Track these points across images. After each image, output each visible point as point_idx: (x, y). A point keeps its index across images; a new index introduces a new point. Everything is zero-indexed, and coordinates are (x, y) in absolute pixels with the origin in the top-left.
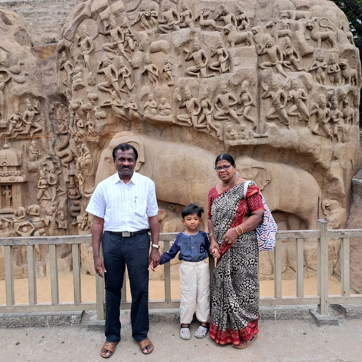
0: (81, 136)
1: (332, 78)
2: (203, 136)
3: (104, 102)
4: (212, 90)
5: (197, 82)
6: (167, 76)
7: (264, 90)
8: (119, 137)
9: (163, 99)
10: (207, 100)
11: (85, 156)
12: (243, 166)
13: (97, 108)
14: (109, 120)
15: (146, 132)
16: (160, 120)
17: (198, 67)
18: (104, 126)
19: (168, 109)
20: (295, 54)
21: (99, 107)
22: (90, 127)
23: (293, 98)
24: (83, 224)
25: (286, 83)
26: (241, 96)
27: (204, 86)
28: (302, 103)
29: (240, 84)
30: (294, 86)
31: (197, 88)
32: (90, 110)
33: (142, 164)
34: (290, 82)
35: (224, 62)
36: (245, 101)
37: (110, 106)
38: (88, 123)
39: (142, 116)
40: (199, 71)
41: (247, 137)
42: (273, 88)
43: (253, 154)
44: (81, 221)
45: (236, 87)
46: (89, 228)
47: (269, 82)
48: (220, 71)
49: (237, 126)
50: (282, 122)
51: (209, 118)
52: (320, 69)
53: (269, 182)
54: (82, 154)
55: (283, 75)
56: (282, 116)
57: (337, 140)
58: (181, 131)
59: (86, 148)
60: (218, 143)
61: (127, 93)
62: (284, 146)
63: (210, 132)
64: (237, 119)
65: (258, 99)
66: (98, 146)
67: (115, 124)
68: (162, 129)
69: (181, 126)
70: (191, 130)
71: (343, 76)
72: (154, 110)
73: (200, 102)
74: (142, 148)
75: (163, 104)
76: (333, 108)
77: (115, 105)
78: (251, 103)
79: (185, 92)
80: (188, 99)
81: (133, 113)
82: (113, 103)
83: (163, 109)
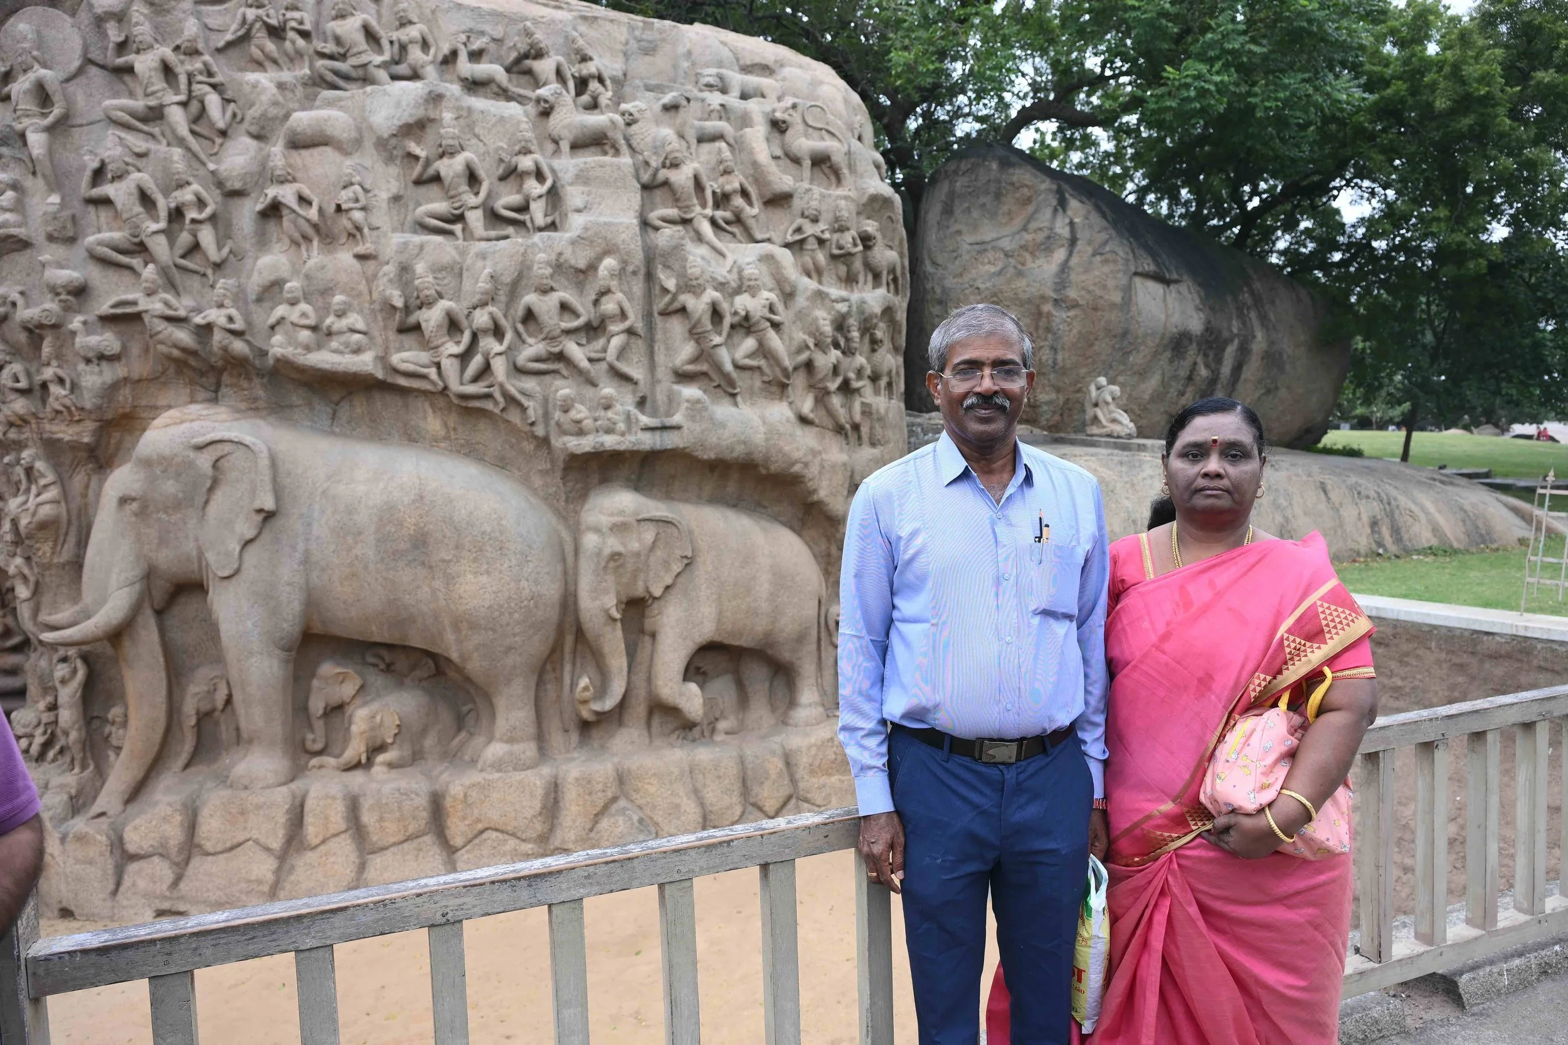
0: (21, 422)
1: (843, 269)
2: (482, 424)
4: (507, 279)
5: (454, 253)
6: (349, 226)
7: (665, 291)
8: (176, 423)
9: (338, 298)
10: (490, 308)
11: (38, 495)
12: (612, 515)
13: (85, 323)
14: (138, 367)
15: (278, 409)
16: (327, 366)
17: (457, 205)
18: (115, 387)
19: (360, 332)
20: (744, 193)
21: (91, 317)
22: (55, 389)
23: (747, 318)
24: (39, 740)
25: (725, 273)
26: (596, 302)
27: (480, 264)
28: (771, 334)
29: (592, 267)
30: (747, 283)
31: (457, 270)
32: (55, 327)
33: (265, 519)
34: (735, 270)
35: (540, 197)
36: (612, 318)
37: (137, 317)
38: (48, 373)
39: (264, 354)
40: (460, 218)
41: (621, 426)
42: (691, 286)
43: (639, 479)
44: (28, 730)
45: (581, 277)
46: (62, 751)
47: (677, 266)
48: (529, 225)
49: (589, 392)
50: (719, 386)
51: (499, 367)
52: (812, 240)
53: (689, 563)
54: (23, 487)
55: (714, 249)
56: (718, 367)
57: (860, 438)
58: (406, 406)
59: (40, 465)
60: (529, 447)
61: (204, 275)
62: (728, 456)
63: (503, 410)
64: (588, 372)
65: (648, 316)
66: (90, 457)
67: (157, 378)
68: (336, 397)
69: (404, 391)
70: (441, 402)
71: (868, 266)
72: (305, 335)
73: (468, 315)
74: (264, 462)
75: (340, 315)
76: (848, 352)
77: (158, 313)
78: (627, 324)
79: (417, 282)
80: (425, 303)
81: (226, 342)
82: (150, 307)
83: (340, 333)
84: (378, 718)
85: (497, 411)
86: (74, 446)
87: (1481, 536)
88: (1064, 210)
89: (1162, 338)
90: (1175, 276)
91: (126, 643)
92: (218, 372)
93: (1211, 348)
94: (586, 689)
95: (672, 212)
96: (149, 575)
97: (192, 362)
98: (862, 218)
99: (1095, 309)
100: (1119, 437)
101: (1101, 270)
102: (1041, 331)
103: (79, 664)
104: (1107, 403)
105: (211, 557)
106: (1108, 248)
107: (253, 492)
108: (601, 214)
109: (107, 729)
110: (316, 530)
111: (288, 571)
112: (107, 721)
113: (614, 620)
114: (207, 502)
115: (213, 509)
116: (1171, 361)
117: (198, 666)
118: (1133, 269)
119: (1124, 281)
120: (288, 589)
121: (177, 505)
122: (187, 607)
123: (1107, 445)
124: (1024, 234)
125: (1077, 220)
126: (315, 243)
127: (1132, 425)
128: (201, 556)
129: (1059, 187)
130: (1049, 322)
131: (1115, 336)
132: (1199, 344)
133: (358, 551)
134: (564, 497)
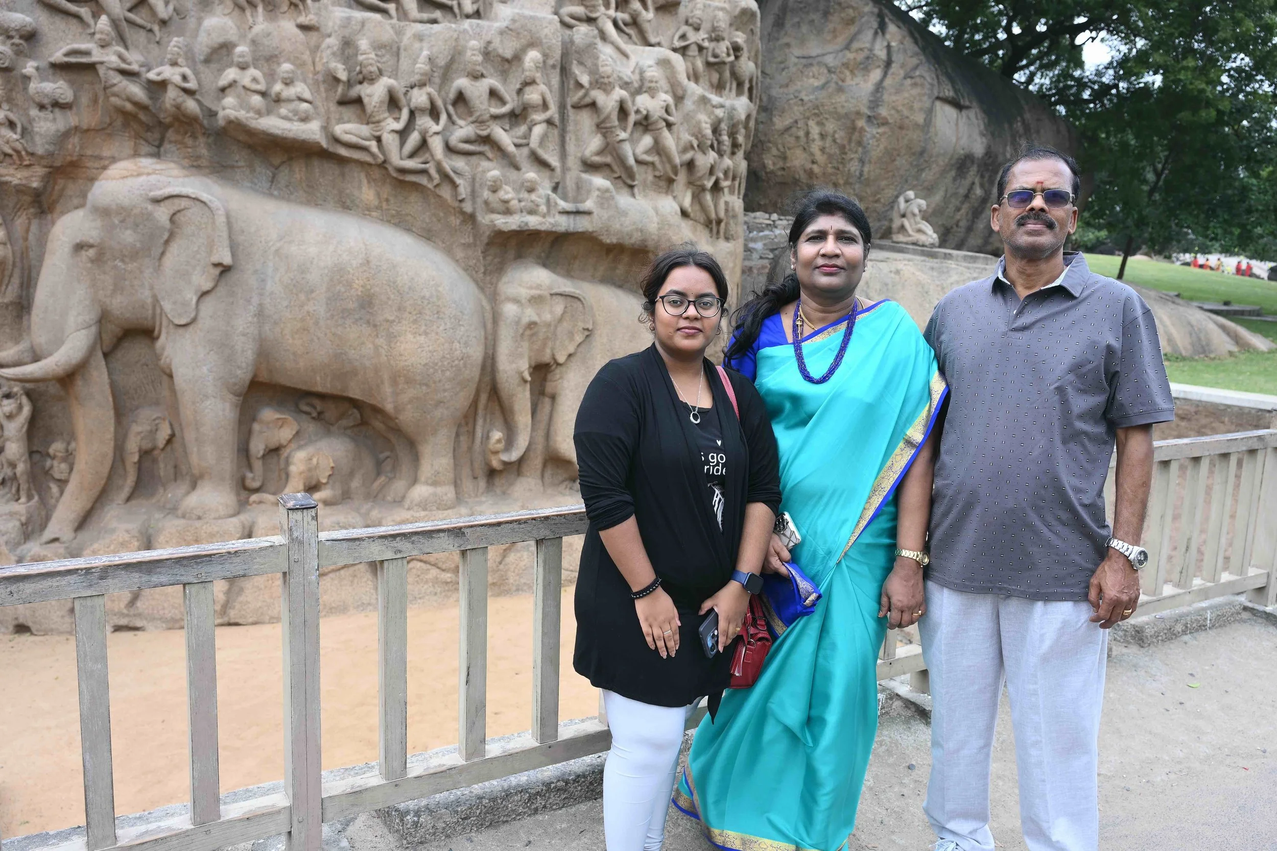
1: (715, 77)
2: (414, 197)
3: (65, 50)
4: (442, 62)
5: (391, 32)
7: (580, 85)
8: (132, 176)
9: (286, 67)
10: (429, 89)
12: (531, 288)
13: (37, 69)
14: (84, 117)
15: (220, 169)
16: (278, 132)
18: (66, 135)
19: (306, 101)
21: (43, 64)
23: (646, 117)
25: (629, 73)
26: (520, 91)
27: (417, 45)
28: (666, 133)
29: (517, 58)
30: (647, 84)
31: (395, 49)
32: (8, 70)
33: (222, 273)
34: (637, 71)
36: (534, 107)
37: (91, 67)
39: (213, 114)
41: (543, 208)
42: (601, 83)
43: (548, 257)
45: (507, 66)
47: (589, 63)
48: (456, 10)
49: (513, 175)
50: (620, 177)
51: (437, 145)
52: (694, 48)
53: (589, 334)
55: (619, 49)
58: (343, 175)
60: (455, 221)
61: (150, 31)
62: (627, 242)
63: (437, 186)
64: (515, 156)
65: (562, 107)
66: (34, 202)
67: (103, 129)
68: (277, 161)
69: (342, 161)
70: (377, 174)
71: (734, 74)
72: (256, 99)
73: (406, 94)
74: (221, 220)
75: (288, 83)
76: (720, 154)
77: (114, 65)
78: (548, 114)
79: (361, 58)
80: (368, 79)
81: (180, 100)
82: (105, 59)
83: (289, 100)
84: (315, 461)
85: (430, 186)
86: (20, 190)
87: (1203, 347)
88: (883, 33)
89: (951, 159)
90: (967, 103)
91: (79, 382)
92: (163, 127)
93: (987, 170)
94: (499, 441)
95: (579, 10)
96: (104, 318)
97: (142, 116)
98: (733, 28)
99: (901, 128)
100: (926, 246)
101: (910, 92)
102: (853, 145)
103: (25, 400)
104: (914, 215)
105: (167, 306)
106: (917, 73)
107: (211, 247)
108: (523, 7)
109: (48, 463)
110: (269, 286)
111: (243, 322)
112: (48, 455)
113: (525, 381)
114: (163, 254)
115: (170, 261)
116: (955, 179)
117: (137, 408)
118: (936, 94)
119: (928, 104)
120: (242, 338)
121: (134, 255)
122: (135, 351)
123: (915, 252)
124: (847, 52)
125: (893, 44)
126: (260, 9)
127: (935, 236)
128: (156, 301)
129: (880, 10)
130: (861, 136)
131: (914, 154)
132: (979, 166)
133: (310, 307)
134: (482, 270)
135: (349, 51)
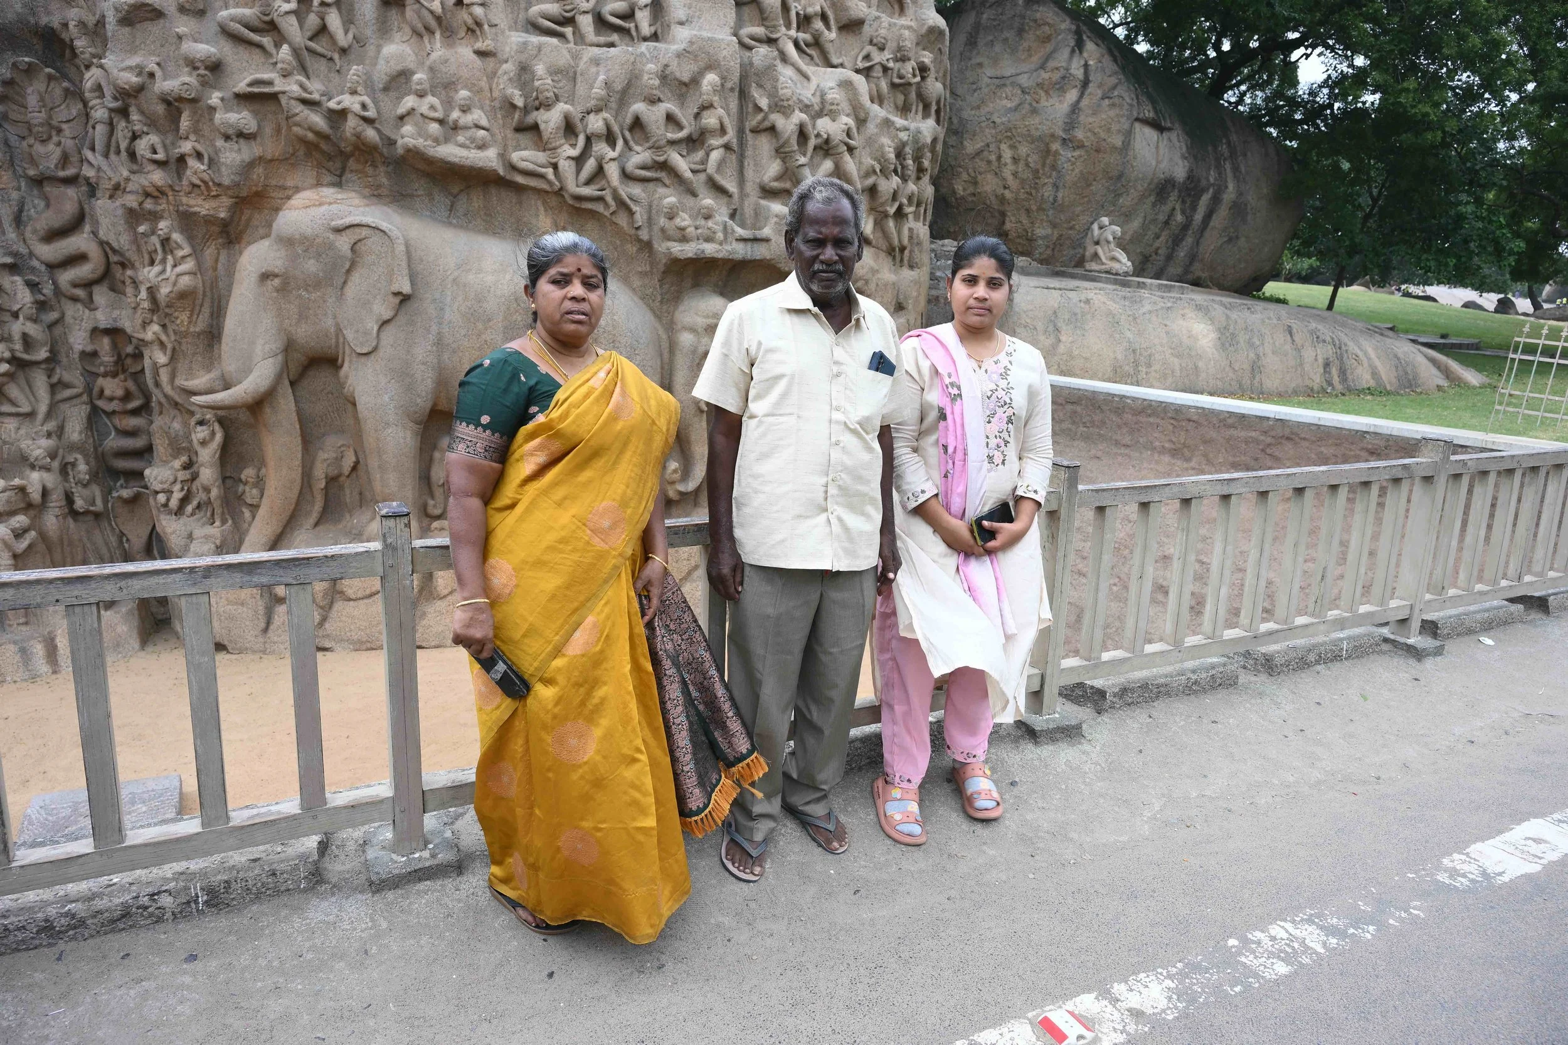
0: (156, 193)
1: (901, 98)
2: (591, 226)
3: (248, 80)
4: (618, 86)
5: (568, 56)
6: (470, 21)
7: (759, 109)
8: (314, 205)
9: (464, 93)
10: (605, 115)
11: (175, 266)
12: (707, 317)
13: (222, 99)
14: (268, 147)
15: (400, 198)
16: (457, 160)
17: (568, 8)
18: (251, 165)
19: (484, 129)
20: (824, 17)
21: (228, 94)
22: (192, 163)
23: (827, 141)
24: (177, 496)
25: (810, 96)
26: (697, 116)
27: (593, 69)
28: (847, 157)
29: (695, 81)
30: (828, 107)
31: (571, 74)
32: (194, 101)
33: (402, 302)
34: (818, 94)
35: (646, 6)
36: (712, 132)
37: (274, 97)
38: (186, 147)
39: (392, 143)
40: (570, 21)
41: (720, 236)
42: (781, 106)
43: (725, 285)
44: (166, 486)
45: (684, 89)
46: (199, 506)
47: (768, 86)
48: (634, 33)
49: (690, 201)
51: (613, 171)
52: (878, 68)
54: (159, 257)
55: (799, 71)
57: (902, 260)
58: (520, 203)
59: (176, 236)
60: (632, 249)
61: (331, 59)
63: (613, 213)
64: (692, 182)
65: (741, 132)
66: (222, 232)
67: (287, 159)
68: (455, 190)
69: (519, 189)
70: (553, 201)
71: (920, 96)
72: (434, 127)
73: (582, 120)
74: (400, 248)
75: (465, 110)
76: (904, 179)
77: (296, 95)
78: (726, 139)
79: (537, 83)
80: (547, 105)
81: (359, 129)
82: (287, 89)
83: (466, 128)
85: (607, 213)
86: (209, 221)
87: (1409, 381)
88: (1081, 52)
89: (1149, 184)
90: (1169, 125)
91: (268, 410)
92: (345, 156)
93: (1189, 195)
94: (675, 471)
95: (759, 31)
96: (289, 347)
97: (324, 146)
98: (919, 48)
99: (1098, 151)
100: (1117, 274)
101: (1108, 113)
102: (1047, 169)
103: (217, 427)
104: (1108, 242)
105: (349, 334)
106: (1116, 93)
107: (390, 275)
108: (701, 28)
109: (241, 488)
110: (448, 315)
111: (422, 351)
112: (240, 480)
113: (702, 411)
114: (345, 282)
115: (351, 291)
116: (1154, 205)
117: (324, 435)
118: (1135, 114)
119: (1126, 126)
120: (423, 367)
121: (317, 284)
122: (319, 379)
123: (1108, 281)
124: (1042, 72)
125: (1091, 63)
126: (438, 35)
127: (1129, 264)
128: (339, 331)
129: (1078, 27)
130: (1055, 161)
131: (1111, 178)
132: (1180, 191)
133: (487, 336)
134: (659, 298)
135: (527, 77)
